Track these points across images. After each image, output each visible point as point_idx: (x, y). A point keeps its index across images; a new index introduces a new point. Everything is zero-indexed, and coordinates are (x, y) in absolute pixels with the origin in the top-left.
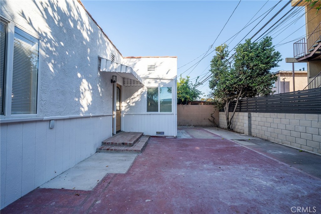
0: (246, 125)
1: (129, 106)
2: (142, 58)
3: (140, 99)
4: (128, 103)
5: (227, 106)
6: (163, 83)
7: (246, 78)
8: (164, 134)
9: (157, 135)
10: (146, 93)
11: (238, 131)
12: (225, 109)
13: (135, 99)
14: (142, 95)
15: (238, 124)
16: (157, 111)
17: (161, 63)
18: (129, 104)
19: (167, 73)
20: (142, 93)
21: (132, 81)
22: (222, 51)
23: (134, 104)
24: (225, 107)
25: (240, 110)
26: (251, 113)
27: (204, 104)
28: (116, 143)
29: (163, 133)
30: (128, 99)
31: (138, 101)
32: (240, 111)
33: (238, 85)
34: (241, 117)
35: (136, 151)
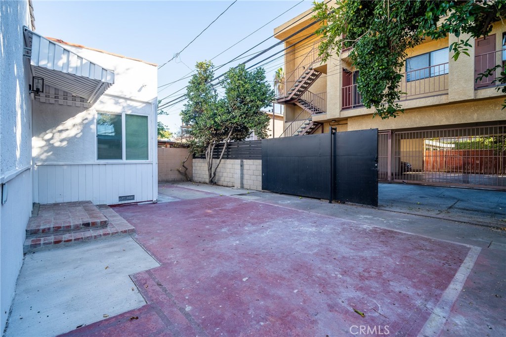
0: (238, 175)
1: (50, 147)
2: (83, 49)
3: (81, 134)
4: (48, 141)
5: (209, 151)
6: (131, 106)
7: (241, 115)
8: (134, 199)
9: (120, 203)
10: (95, 121)
11: (225, 184)
12: (206, 155)
13: (67, 132)
14: (85, 125)
15: (225, 174)
16: (121, 158)
17: (127, 69)
18: (51, 142)
19: (139, 91)
20: (85, 122)
21: (61, 93)
22: (205, 71)
23: (65, 143)
24: (206, 152)
25: (227, 156)
26: (244, 160)
27: (170, 147)
28: (69, 227)
29: (132, 197)
30: (48, 132)
31: (75, 136)
32: (228, 158)
33: (231, 123)
34: (229, 166)
35: (125, 232)
